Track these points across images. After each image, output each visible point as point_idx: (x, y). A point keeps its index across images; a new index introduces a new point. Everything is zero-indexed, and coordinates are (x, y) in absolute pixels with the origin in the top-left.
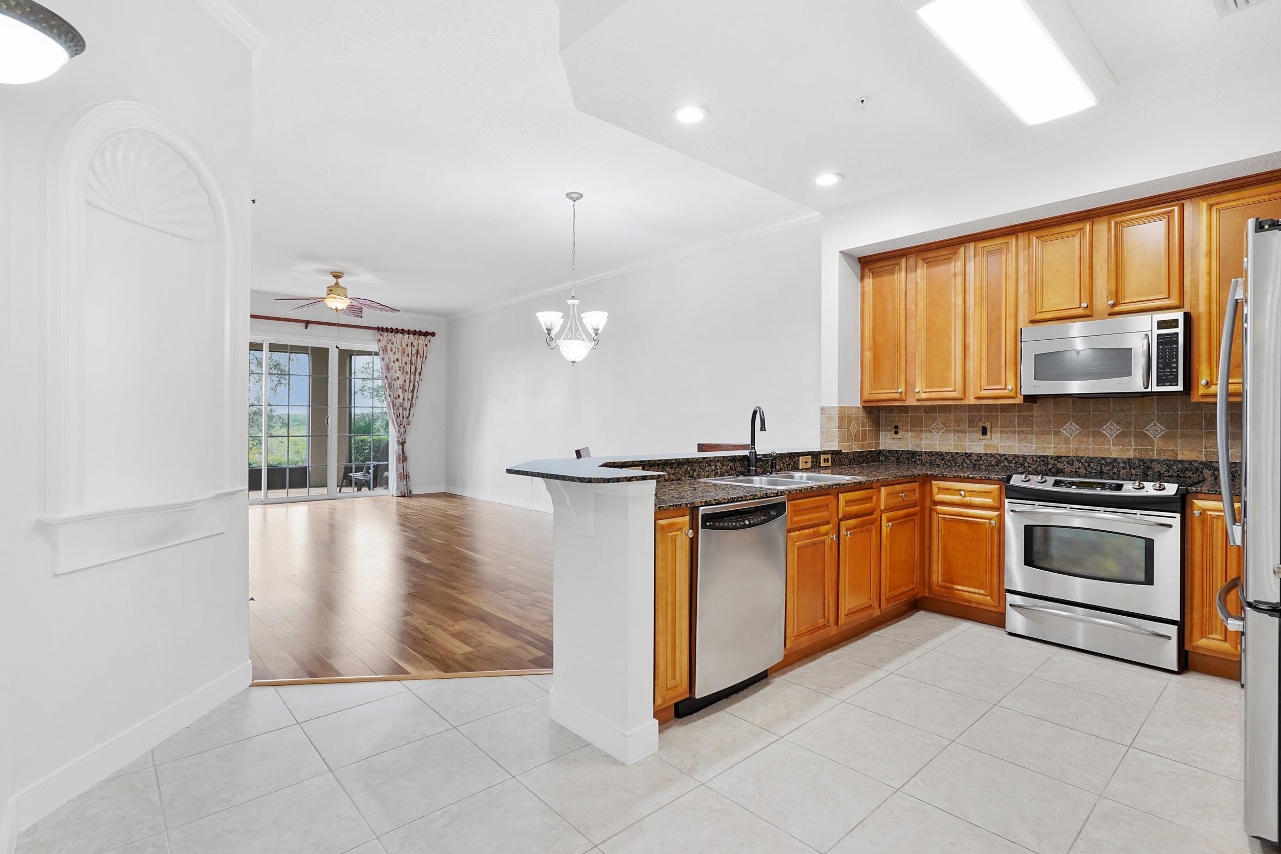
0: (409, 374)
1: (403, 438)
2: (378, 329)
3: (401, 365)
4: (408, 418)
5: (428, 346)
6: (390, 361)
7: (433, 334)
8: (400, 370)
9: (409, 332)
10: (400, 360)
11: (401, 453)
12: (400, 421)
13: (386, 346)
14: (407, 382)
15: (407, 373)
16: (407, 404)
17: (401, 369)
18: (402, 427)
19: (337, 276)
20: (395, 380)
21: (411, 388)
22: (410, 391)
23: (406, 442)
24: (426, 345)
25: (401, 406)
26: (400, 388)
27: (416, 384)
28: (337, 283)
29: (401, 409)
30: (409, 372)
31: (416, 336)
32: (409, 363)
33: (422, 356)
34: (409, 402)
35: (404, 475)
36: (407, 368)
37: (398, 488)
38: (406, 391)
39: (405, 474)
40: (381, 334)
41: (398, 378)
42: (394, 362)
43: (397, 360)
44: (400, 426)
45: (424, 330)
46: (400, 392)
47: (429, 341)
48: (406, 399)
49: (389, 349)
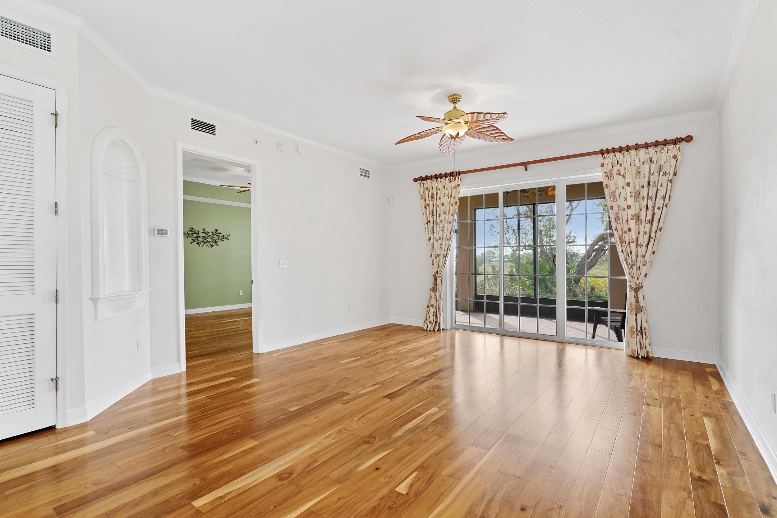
0: (645, 200)
1: (637, 282)
2: (602, 152)
3: (633, 190)
4: (644, 256)
5: (679, 157)
6: (617, 187)
7: (689, 139)
8: (631, 196)
9: (647, 146)
10: (631, 184)
11: (633, 301)
12: (632, 261)
13: (611, 171)
14: (644, 209)
15: (643, 199)
16: (644, 239)
17: (637, 196)
18: (634, 268)
19: (454, 99)
20: (624, 210)
21: (649, 217)
22: (647, 222)
23: (641, 287)
24: (675, 157)
25: (633, 242)
26: (632, 219)
27: (657, 213)
28: (455, 108)
29: (633, 246)
30: (646, 197)
31: (658, 149)
32: (646, 185)
33: (668, 172)
34: (647, 237)
35: (637, 330)
36: (644, 192)
37: (628, 345)
38: (641, 222)
39: (639, 329)
40: (604, 158)
41: (629, 207)
42: (623, 188)
43: (628, 184)
44: (632, 267)
45: (671, 137)
46: (632, 224)
47: (679, 149)
48: (642, 233)
49: (615, 172)
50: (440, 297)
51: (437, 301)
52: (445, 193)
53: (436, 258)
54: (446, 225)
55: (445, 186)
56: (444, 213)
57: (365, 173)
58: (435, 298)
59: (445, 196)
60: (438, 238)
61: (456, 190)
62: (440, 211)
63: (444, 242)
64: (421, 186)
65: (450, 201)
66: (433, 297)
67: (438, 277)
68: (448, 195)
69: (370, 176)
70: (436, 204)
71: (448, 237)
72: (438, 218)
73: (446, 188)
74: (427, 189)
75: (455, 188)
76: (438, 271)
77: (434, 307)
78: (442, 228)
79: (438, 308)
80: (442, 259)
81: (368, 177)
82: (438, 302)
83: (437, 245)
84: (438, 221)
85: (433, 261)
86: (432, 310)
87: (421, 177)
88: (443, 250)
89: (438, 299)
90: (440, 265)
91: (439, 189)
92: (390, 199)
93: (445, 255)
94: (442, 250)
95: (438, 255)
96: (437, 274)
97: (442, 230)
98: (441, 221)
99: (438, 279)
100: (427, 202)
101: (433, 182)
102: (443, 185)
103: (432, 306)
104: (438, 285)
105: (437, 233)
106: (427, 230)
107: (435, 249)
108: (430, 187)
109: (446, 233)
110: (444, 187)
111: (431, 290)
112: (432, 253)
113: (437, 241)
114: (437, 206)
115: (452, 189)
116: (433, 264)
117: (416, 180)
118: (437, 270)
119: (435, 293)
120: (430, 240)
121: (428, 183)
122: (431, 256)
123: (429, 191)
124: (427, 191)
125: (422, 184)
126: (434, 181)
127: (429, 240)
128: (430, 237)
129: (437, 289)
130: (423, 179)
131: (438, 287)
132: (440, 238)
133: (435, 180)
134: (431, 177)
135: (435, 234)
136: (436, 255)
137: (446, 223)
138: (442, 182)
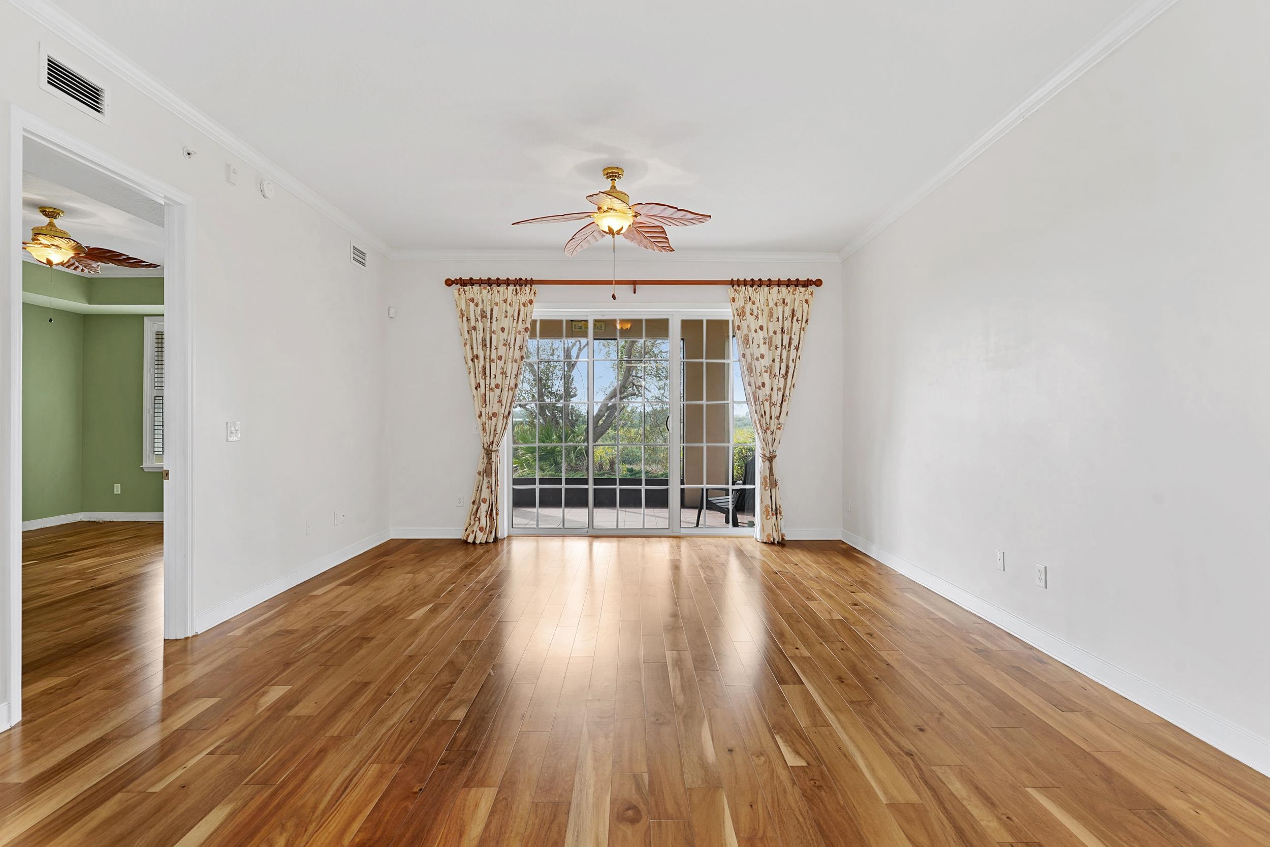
0: (779, 349)
1: (771, 450)
2: (732, 283)
3: (766, 336)
4: (778, 418)
5: (810, 302)
6: (749, 330)
7: (818, 283)
8: (765, 343)
9: (779, 283)
10: (765, 328)
11: (768, 474)
12: (767, 424)
13: (743, 308)
14: (777, 361)
15: (776, 347)
16: (777, 397)
17: (769, 342)
18: (769, 432)
20: (757, 359)
21: (783, 371)
22: (781, 376)
23: (775, 456)
24: (807, 301)
25: (766, 400)
26: (766, 372)
27: (791, 365)
29: (767, 404)
30: (779, 346)
31: (791, 288)
32: (779, 331)
33: (800, 318)
34: (781, 394)
35: (772, 509)
36: (777, 340)
37: (763, 528)
38: (775, 376)
39: (774, 508)
40: (736, 290)
41: (762, 356)
42: (756, 331)
43: (761, 328)
44: (766, 432)
45: (803, 278)
46: (766, 377)
47: (812, 294)
48: (775, 389)
49: (748, 312)
50: (498, 485)
51: (492, 491)
52: (506, 312)
53: (490, 418)
54: (510, 365)
55: (506, 299)
56: (505, 345)
57: (359, 256)
58: (488, 487)
59: (506, 317)
60: (493, 385)
61: (526, 308)
62: (498, 340)
63: (505, 393)
64: (460, 295)
65: (517, 326)
66: (485, 485)
67: (495, 451)
68: (513, 316)
69: (367, 263)
70: (491, 327)
71: (512, 385)
72: (494, 352)
73: (508, 303)
74: (472, 300)
75: (524, 305)
76: (493, 442)
77: (488, 502)
78: (502, 368)
79: (494, 503)
80: (501, 421)
81: (363, 264)
82: (493, 493)
83: (493, 397)
84: (494, 356)
85: (484, 424)
86: (484, 507)
87: (461, 279)
88: (504, 407)
89: (493, 489)
90: (498, 431)
91: (496, 304)
92: (392, 310)
93: (506, 413)
94: (502, 405)
95: (494, 415)
96: (491, 446)
97: (502, 373)
98: (500, 358)
99: (494, 455)
100: (473, 323)
101: (485, 291)
102: (502, 298)
103: (484, 501)
104: (493, 464)
105: (493, 376)
106: (472, 371)
107: (488, 403)
108: (478, 298)
109: (508, 378)
110: (505, 301)
111: (479, 473)
112: (483, 410)
113: (491, 390)
114: (492, 332)
115: (519, 306)
116: (484, 429)
117: (449, 283)
118: (491, 440)
119: (489, 479)
120: (478, 389)
121: (474, 291)
122: (480, 416)
123: (477, 305)
124: (472, 305)
125: (462, 290)
126: (485, 288)
127: (476, 388)
128: (479, 383)
129: (493, 471)
130: (464, 283)
131: (493, 468)
132: (497, 386)
133: (489, 288)
134: (480, 282)
135: (488, 378)
136: (491, 414)
137: (510, 360)
138: (501, 292)
